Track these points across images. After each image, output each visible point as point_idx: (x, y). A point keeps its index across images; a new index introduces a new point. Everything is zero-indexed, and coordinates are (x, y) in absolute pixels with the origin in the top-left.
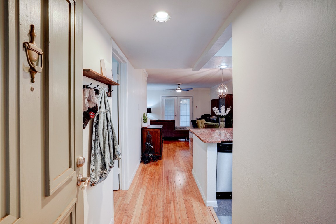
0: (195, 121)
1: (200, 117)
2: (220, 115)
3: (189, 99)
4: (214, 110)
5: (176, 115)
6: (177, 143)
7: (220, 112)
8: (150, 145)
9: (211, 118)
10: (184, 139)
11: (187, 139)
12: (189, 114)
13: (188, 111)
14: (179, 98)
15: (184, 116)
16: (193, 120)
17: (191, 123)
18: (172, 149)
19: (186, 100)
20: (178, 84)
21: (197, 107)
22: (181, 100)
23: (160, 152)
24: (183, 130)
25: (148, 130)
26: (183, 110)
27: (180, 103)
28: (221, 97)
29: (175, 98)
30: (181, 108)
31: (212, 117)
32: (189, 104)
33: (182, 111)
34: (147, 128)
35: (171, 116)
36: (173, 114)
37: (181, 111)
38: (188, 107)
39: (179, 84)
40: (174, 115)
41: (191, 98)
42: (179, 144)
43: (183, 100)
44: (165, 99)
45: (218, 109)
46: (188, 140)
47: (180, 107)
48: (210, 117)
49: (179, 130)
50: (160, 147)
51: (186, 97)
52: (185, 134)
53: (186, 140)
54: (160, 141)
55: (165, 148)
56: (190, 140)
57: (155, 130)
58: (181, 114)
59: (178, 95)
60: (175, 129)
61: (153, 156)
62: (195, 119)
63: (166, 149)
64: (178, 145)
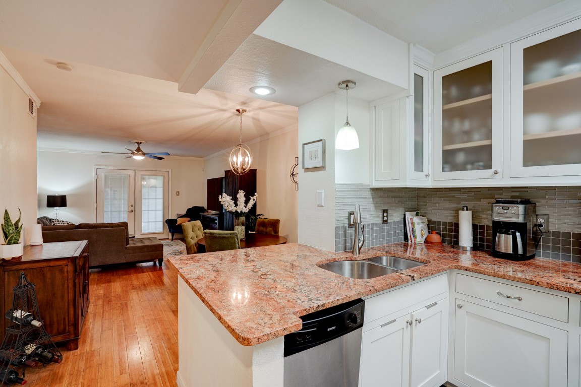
0: (175, 221)
1: (184, 212)
2: (236, 211)
3: (161, 178)
4: (224, 199)
5: (132, 209)
6: (133, 276)
7: (236, 205)
8: (28, 316)
9: (206, 214)
10: (151, 264)
11: (157, 263)
12: (161, 207)
13: (160, 202)
14: (139, 174)
15: (150, 212)
16: (170, 218)
17: (166, 225)
18: (119, 297)
19: (156, 179)
20: (138, 143)
21: (178, 193)
22: (143, 179)
23: (72, 329)
24: (147, 243)
25: (24, 266)
26: (149, 199)
27: (141, 185)
28: (237, 172)
29: (131, 173)
30: (145, 195)
31: (207, 212)
32: (162, 186)
33: (147, 201)
34: (23, 260)
35: (120, 211)
36: (124, 207)
37: (144, 201)
38: (160, 193)
39: (139, 141)
40: (126, 209)
41: (166, 174)
42: (138, 278)
43: (149, 179)
44: (105, 176)
45: (231, 197)
46: (160, 264)
47: (141, 192)
48: (204, 212)
49: (139, 244)
50: (72, 312)
51: (155, 173)
52: (154, 252)
53: (155, 264)
54: (71, 295)
55: (98, 298)
56: (166, 265)
57: (52, 264)
58: (144, 207)
59: (136, 168)
60: (128, 244)
61: (39, 351)
62: (174, 217)
63: (100, 302)
64: (135, 283)
